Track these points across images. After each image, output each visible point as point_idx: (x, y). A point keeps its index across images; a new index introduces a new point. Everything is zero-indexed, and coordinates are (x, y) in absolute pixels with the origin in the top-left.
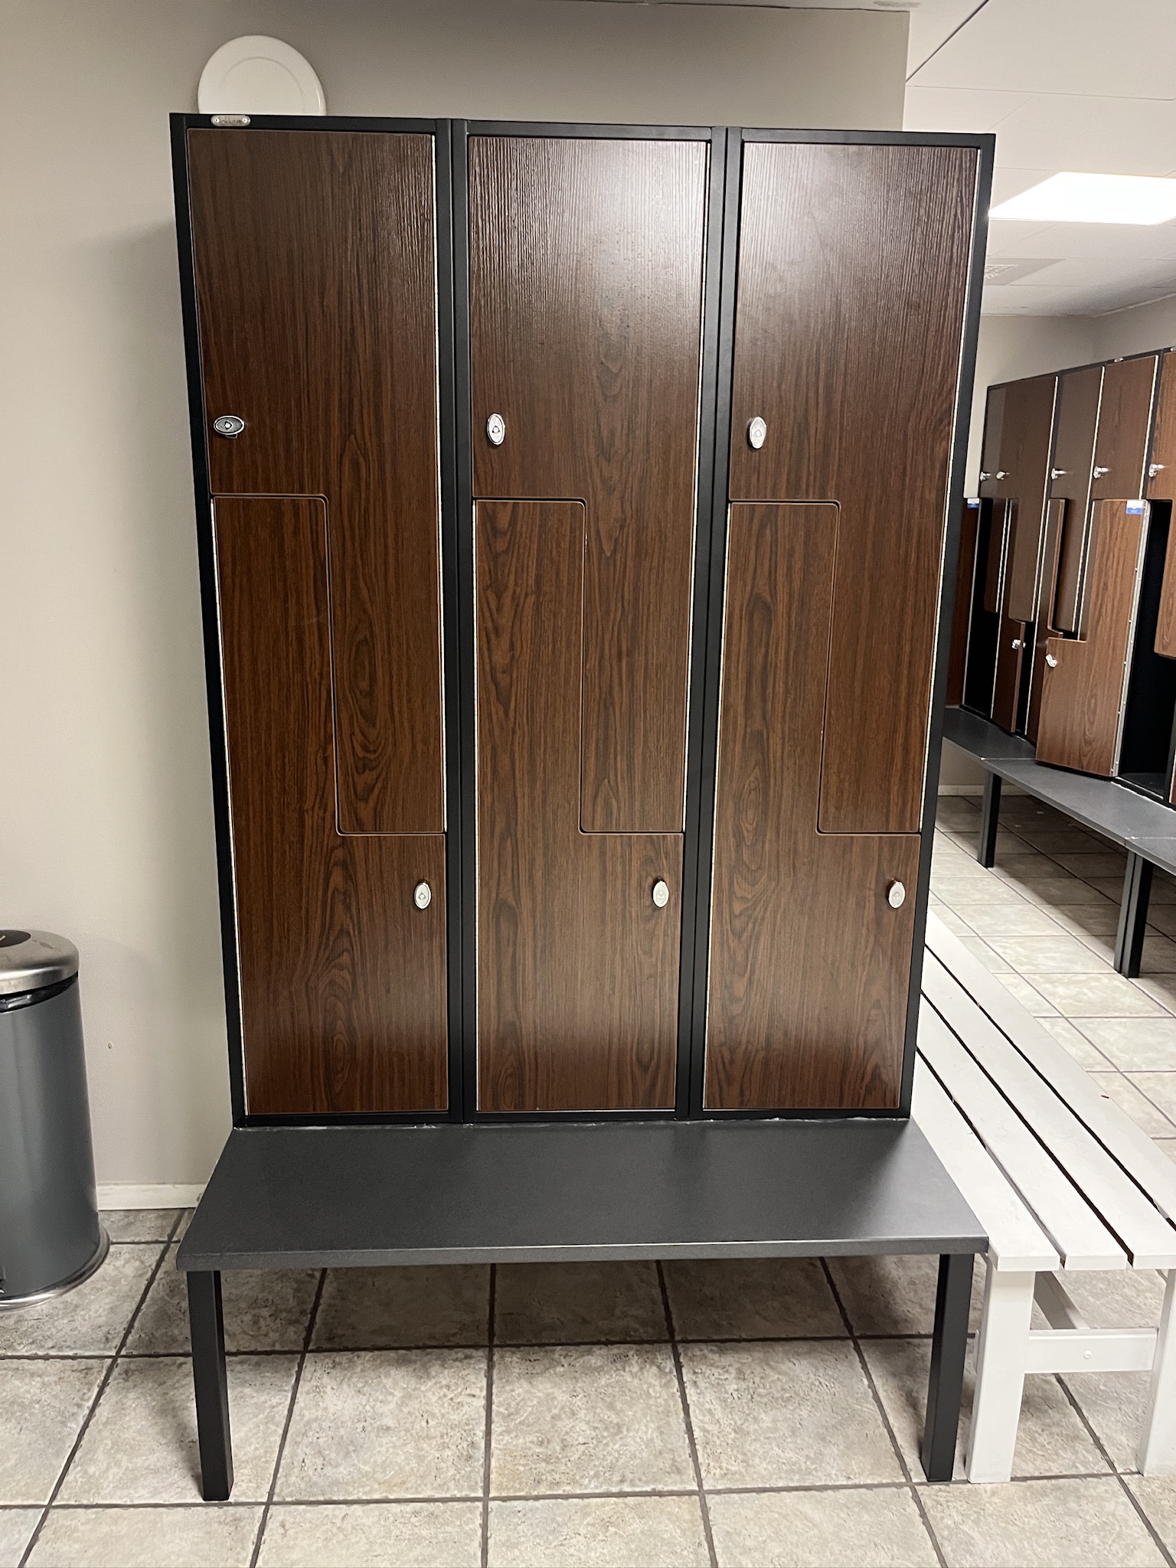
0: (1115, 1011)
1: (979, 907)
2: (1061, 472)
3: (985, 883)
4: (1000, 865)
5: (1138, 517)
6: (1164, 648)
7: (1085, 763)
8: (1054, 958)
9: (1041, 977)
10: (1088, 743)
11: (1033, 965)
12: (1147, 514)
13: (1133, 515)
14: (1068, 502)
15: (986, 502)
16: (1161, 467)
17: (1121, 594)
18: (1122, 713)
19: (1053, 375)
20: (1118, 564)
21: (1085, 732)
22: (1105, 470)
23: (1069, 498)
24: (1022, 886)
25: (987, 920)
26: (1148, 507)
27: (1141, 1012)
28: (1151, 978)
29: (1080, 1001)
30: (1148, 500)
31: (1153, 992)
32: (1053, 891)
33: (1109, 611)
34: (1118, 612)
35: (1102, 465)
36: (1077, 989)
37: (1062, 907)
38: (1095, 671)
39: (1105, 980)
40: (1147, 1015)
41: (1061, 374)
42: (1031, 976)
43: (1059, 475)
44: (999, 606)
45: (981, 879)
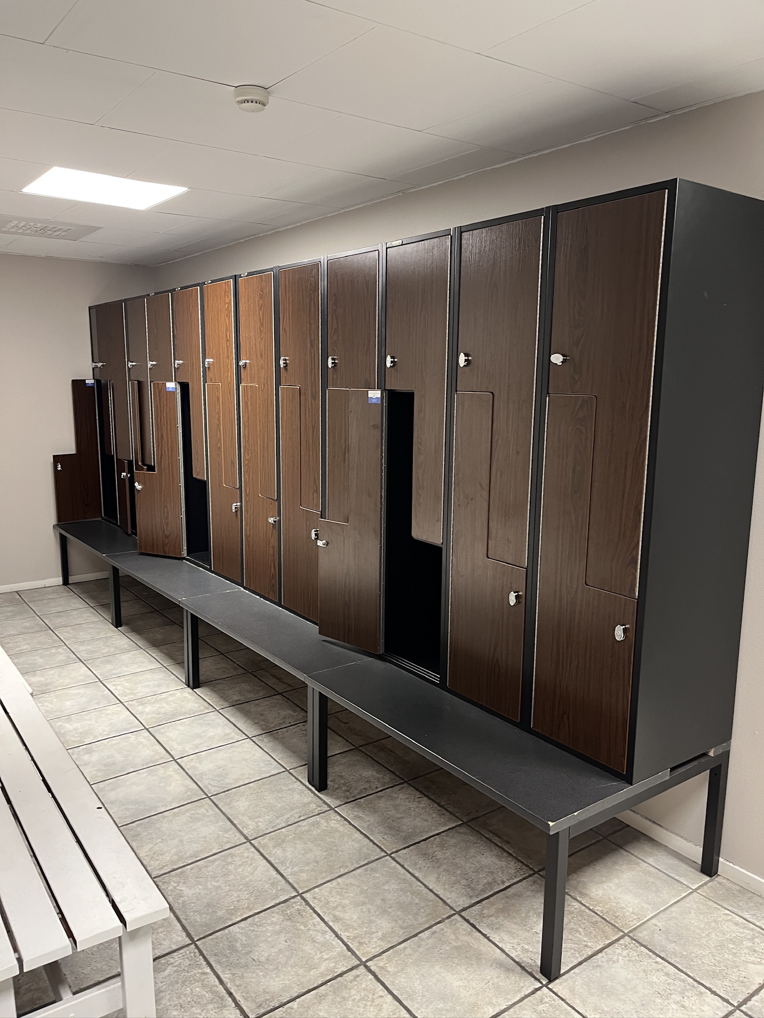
0: (180, 715)
1: (105, 658)
2: (134, 364)
3: (113, 639)
4: (127, 624)
5: (173, 393)
6: (198, 475)
7: (166, 549)
8: (149, 686)
9: (137, 702)
10: (167, 537)
11: (133, 694)
12: (179, 391)
13: (170, 392)
14: (139, 382)
15: (98, 382)
16: (181, 362)
17: (172, 442)
18: (183, 516)
19: (121, 301)
20: (167, 423)
21: (164, 531)
22: (154, 363)
23: (140, 380)
24: (138, 637)
25: (109, 667)
26: (179, 387)
27: (196, 712)
28: (207, 686)
29: (159, 714)
30: (178, 382)
31: (207, 695)
32: (159, 637)
33: (166, 452)
34: (172, 452)
35: (152, 360)
36: (158, 705)
37: (162, 647)
38: (164, 491)
39: (178, 694)
40: (200, 713)
41: (125, 301)
42: (130, 703)
43: (133, 365)
44: (113, 452)
45: (111, 637)
